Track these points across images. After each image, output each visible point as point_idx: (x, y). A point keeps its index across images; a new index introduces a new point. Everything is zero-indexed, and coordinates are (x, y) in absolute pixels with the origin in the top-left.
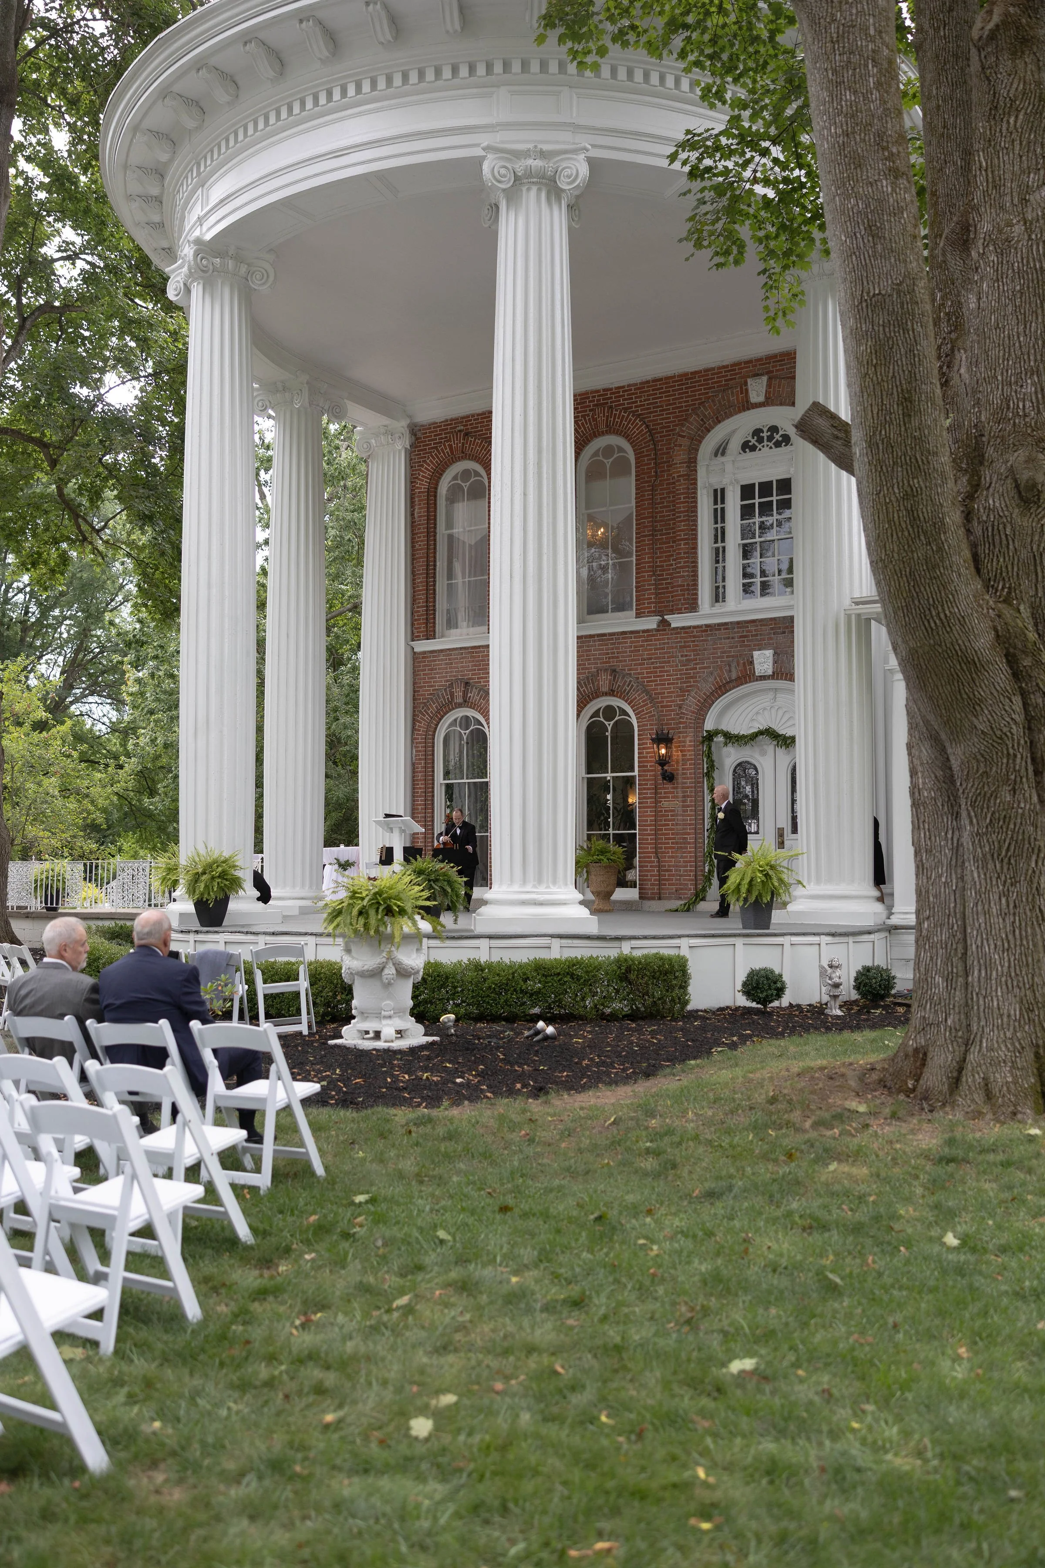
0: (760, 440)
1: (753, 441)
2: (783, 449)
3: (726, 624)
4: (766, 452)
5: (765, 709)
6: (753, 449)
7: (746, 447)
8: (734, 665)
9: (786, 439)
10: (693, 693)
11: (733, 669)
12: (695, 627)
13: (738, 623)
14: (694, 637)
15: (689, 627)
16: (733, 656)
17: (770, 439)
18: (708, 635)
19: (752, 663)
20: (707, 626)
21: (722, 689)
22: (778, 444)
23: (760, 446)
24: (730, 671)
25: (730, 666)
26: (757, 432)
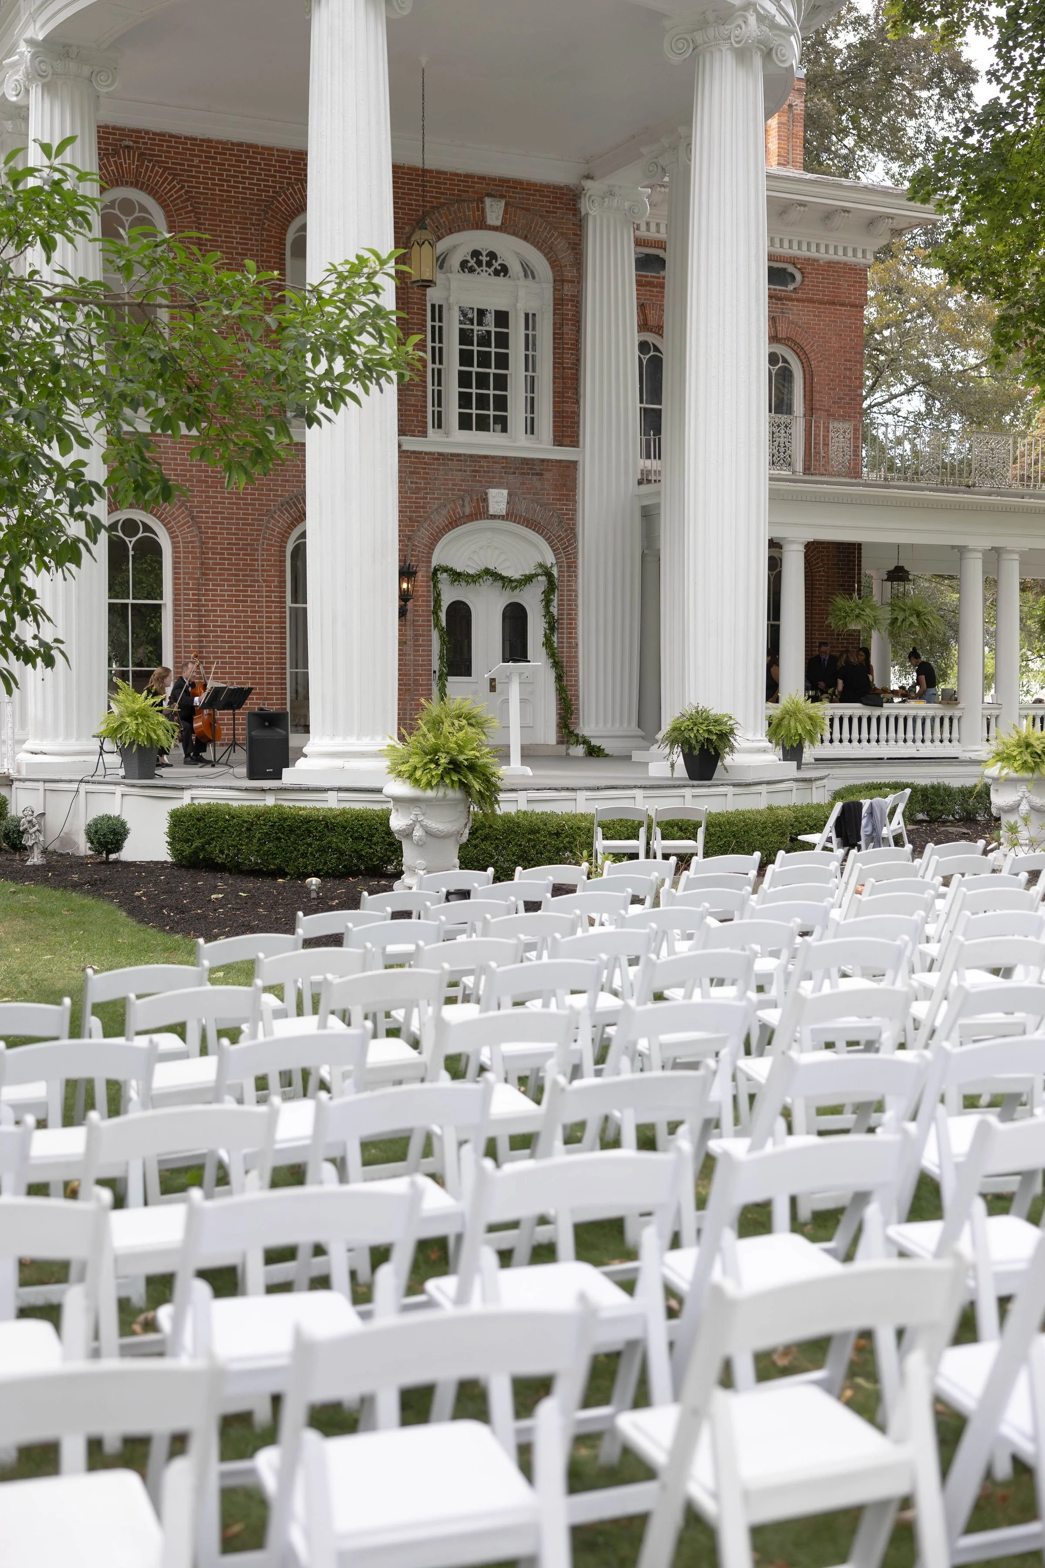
0: (479, 263)
1: (472, 262)
2: (501, 280)
3: (459, 455)
4: (484, 279)
5: (481, 548)
6: (472, 270)
7: (464, 265)
8: (467, 500)
9: (503, 270)
10: (426, 525)
11: (466, 504)
12: (426, 453)
13: (471, 456)
14: (425, 463)
15: (421, 453)
16: (464, 490)
17: (489, 264)
18: (440, 464)
19: (485, 500)
20: (440, 454)
21: (454, 523)
22: (497, 273)
23: (479, 270)
24: (463, 506)
25: (463, 501)
26: (476, 254)
